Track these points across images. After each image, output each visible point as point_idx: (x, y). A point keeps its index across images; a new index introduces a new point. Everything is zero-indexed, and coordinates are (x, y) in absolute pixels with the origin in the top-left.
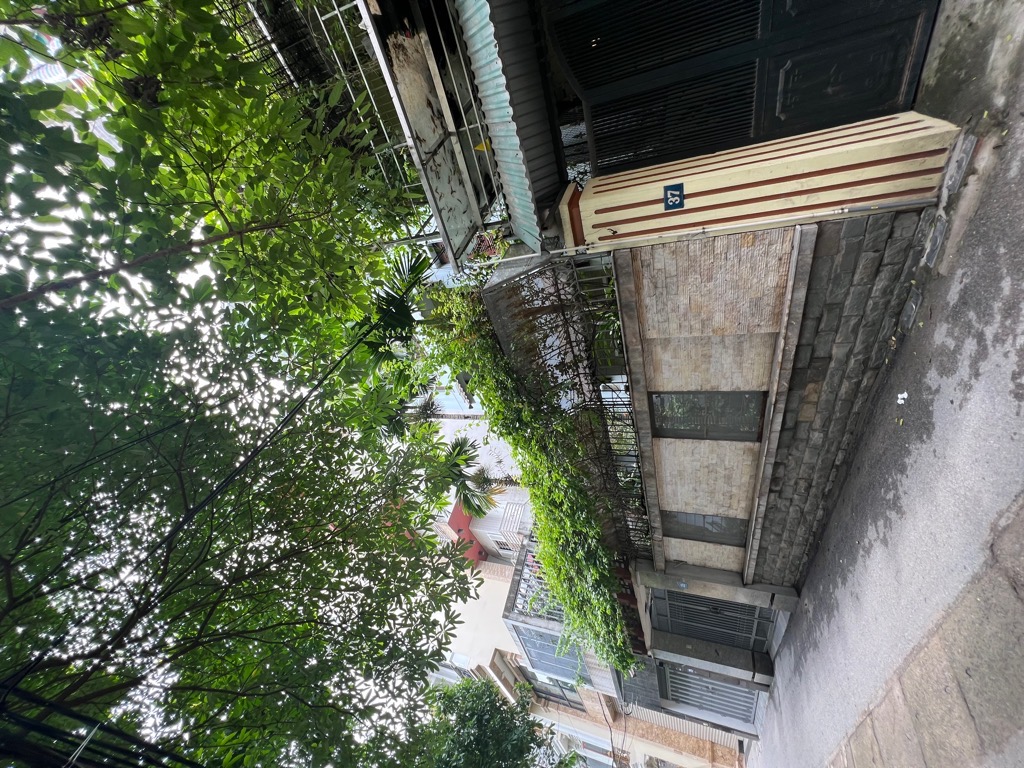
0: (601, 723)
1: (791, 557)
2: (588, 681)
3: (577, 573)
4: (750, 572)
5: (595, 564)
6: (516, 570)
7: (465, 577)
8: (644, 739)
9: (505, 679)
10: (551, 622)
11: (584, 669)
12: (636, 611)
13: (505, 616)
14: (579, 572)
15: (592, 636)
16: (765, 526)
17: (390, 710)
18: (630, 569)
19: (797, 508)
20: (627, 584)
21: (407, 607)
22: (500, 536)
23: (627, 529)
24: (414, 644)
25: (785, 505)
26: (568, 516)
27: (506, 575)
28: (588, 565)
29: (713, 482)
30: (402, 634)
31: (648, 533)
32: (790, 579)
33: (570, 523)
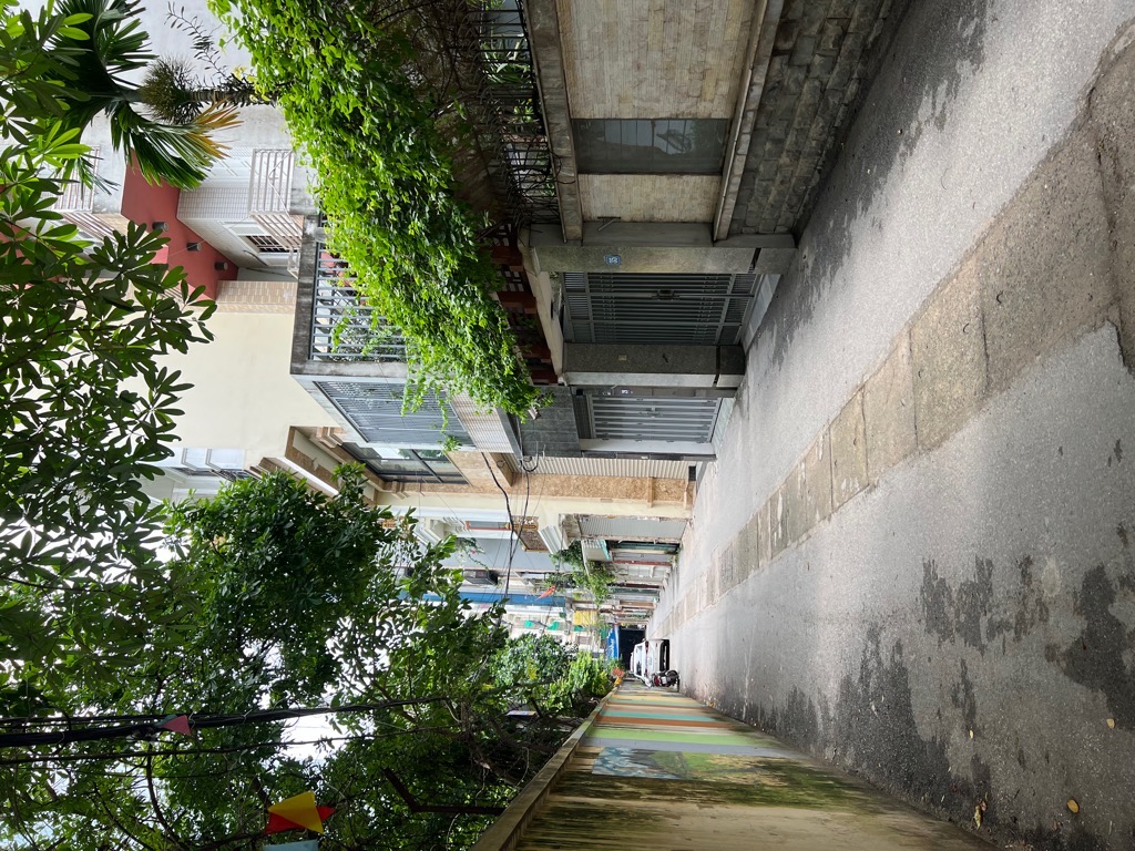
0: (492, 491)
1: (794, 180)
2: (467, 440)
3: (417, 266)
4: (725, 218)
5: (448, 243)
6: (301, 286)
9: (320, 468)
10: (387, 364)
11: (453, 424)
12: (535, 317)
13: (294, 371)
14: (421, 263)
15: (461, 370)
16: (758, 126)
17: (84, 554)
18: (520, 246)
19: (817, 83)
20: (517, 275)
21: (53, 381)
22: (254, 226)
23: (509, 169)
24: (94, 441)
25: (797, 79)
26: (378, 148)
27: (283, 299)
28: (435, 247)
29: (671, 45)
30: (60, 432)
31: (548, 170)
32: (787, 219)
33: (385, 162)
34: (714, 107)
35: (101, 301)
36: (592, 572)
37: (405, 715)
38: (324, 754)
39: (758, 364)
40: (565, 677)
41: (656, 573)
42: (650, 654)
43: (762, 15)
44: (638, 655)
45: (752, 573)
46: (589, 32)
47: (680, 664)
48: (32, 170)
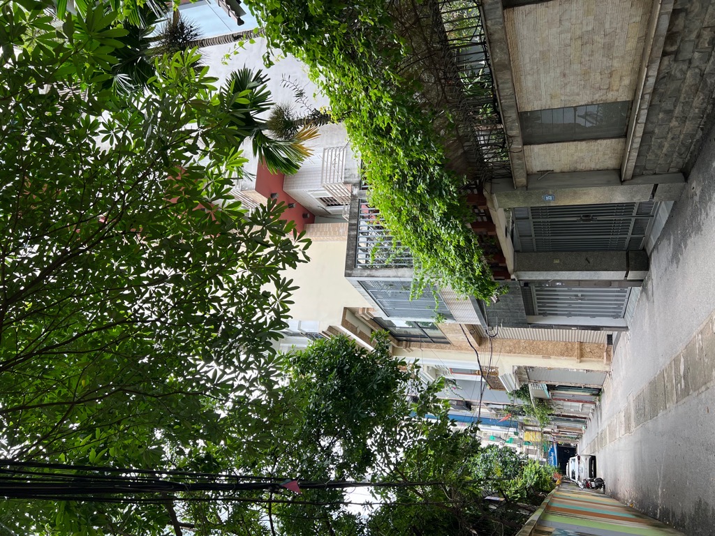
0: (466, 349)
1: (682, 137)
2: (450, 316)
3: (421, 211)
4: (630, 166)
5: (441, 196)
6: (350, 225)
7: (288, 241)
8: (512, 354)
9: (361, 332)
10: (400, 269)
11: (441, 306)
12: (495, 237)
13: (347, 275)
14: (424, 209)
15: (447, 272)
16: (653, 103)
17: (243, 382)
18: (485, 193)
19: (697, 70)
20: (482, 211)
21: (229, 286)
22: (324, 192)
23: (478, 146)
24: (249, 319)
25: (681, 69)
26: (399, 145)
27: (339, 233)
28: (432, 199)
29: (587, 59)
30: (232, 314)
31: (504, 145)
32: (678, 163)
33: (404, 152)
34: (620, 94)
35: (254, 242)
36: (537, 406)
37: (416, 492)
38: (368, 512)
39: (659, 262)
40: (521, 477)
41: (584, 409)
42: (582, 465)
43: (654, 31)
44: (572, 465)
45: (661, 413)
46: (530, 58)
47: (605, 474)
48: (220, 174)
